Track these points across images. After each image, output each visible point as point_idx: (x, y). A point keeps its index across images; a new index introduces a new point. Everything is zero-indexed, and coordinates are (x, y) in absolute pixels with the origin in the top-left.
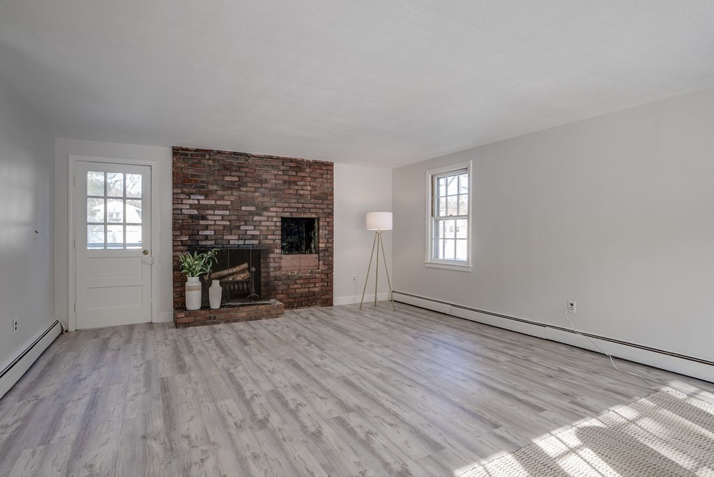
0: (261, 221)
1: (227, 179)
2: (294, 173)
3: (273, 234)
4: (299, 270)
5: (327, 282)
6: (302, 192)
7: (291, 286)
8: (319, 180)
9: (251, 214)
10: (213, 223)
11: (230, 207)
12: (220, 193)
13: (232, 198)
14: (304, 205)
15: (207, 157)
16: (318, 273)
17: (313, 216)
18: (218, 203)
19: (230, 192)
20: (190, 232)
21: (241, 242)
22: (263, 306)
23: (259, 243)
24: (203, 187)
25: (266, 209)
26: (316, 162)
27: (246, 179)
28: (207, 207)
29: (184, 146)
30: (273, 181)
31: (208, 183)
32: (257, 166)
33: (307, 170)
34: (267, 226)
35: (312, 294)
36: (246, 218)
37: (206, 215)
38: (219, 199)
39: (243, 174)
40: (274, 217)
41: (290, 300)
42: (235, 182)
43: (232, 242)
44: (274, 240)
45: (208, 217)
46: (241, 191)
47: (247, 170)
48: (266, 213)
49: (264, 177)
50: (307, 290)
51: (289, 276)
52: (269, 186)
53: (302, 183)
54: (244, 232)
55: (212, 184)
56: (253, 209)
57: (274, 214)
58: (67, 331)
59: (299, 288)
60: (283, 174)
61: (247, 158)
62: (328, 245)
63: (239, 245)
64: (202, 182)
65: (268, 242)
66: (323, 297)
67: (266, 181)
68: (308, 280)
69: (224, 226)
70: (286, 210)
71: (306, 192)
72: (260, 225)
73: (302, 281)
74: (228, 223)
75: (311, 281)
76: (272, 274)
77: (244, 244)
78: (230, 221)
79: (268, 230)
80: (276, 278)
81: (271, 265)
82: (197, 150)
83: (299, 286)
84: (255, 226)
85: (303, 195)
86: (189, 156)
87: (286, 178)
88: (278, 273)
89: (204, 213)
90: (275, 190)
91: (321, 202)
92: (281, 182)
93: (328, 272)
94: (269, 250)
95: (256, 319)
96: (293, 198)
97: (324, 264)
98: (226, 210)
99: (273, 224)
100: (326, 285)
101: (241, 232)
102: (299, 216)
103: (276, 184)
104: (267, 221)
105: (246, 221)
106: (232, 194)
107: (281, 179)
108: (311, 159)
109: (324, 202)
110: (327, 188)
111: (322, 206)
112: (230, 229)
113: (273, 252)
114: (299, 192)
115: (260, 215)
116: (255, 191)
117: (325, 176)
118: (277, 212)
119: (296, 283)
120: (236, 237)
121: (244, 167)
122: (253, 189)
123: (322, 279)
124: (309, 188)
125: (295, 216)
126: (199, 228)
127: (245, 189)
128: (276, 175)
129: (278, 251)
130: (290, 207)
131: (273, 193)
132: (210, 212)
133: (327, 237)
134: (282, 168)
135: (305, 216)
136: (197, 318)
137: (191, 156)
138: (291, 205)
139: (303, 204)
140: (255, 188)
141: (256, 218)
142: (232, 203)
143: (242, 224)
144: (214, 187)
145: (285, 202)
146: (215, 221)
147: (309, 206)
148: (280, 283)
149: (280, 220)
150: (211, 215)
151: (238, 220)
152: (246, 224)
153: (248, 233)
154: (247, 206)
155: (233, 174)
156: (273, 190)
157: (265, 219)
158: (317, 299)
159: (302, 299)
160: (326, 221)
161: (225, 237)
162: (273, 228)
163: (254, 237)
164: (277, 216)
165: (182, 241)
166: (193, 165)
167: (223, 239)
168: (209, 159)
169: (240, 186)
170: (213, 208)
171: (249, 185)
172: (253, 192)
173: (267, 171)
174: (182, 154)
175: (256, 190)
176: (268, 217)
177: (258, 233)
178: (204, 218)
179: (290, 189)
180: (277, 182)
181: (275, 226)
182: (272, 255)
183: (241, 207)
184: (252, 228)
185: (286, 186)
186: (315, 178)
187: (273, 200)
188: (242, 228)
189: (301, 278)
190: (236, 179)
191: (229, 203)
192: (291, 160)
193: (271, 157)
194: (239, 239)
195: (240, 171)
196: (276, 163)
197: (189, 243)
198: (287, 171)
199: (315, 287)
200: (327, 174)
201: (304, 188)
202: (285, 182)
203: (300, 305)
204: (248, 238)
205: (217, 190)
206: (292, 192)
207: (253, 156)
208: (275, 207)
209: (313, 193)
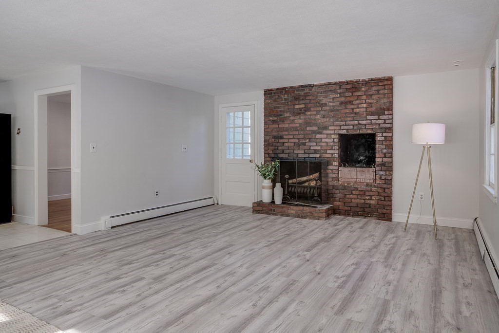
0: (321, 138)
1: (297, 107)
2: (350, 94)
3: (332, 149)
4: (356, 182)
5: (385, 197)
6: (358, 110)
7: (348, 196)
8: (375, 97)
9: (314, 133)
10: (287, 141)
11: (298, 128)
12: (292, 118)
13: (300, 121)
14: (360, 122)
15: (284, 93)
16: (375, 186)
17: (370, 132)
18: (291, 125)
19: (298, 117)
20: (273, 148)
21: (307, 156)
22: (307, 208)
23: (320, 157)
24: (281, 115)
25: (326, 128)
26: (372, 80)
27: (309, 105)
28: (283, 130)
29: (270, 88)
30: (332, 104)
31: (284, 111)
32: (318, 93)
33: (363, 89)
34: (327, 143)
35: (368, 206)
36: (310, 137)
37: (283, 135)
38: (291, 123)
39: (308, 102)
40: (332, 134)
41: (347, 208)
42: (302, 108)
43: (300, 156)
44: (332, 154)
45: (285, 137)
46: (306, 115)
47: (311, 97)
48: (325, 132)
49: (324, 101)
50: (363, 201)
51: (345, 187)
52: (327, 108)
53: (357, 102)
54: (308, 148)
55: (287, 112)
56: (315, 128)
57: (332, 132)
58: (218, 204)
59: (355, 199)
60: (340, 96)
61: (311, 88)
62: (385, 160)
63: (305, 158)
64: (281, 111)
65: (327, 156)
66: (380, 211)
67: (325, 105)
68: (364, 193)
69: (294, 143)
70: (342, 128)
71: (362, 110)
72: (321, 142)
73: (357, 192)
74: (297, 141)
75: (367, 193)
76: (330, 183)
77: (309, 157)
78: (298, 139)
79: (327, 145)
80: (334, 187)
81: (331, 175)
82: (278, 89)
83: (355, 197)
84: (317, 143)
85: (358, 113)
86: (273, 94)
87: (343, 99)
88: (336, 183)
89: (280, 134)
90: (333, 111)
91: (376, 117)
92: (338, 104)
93: (385, 186)
94: (328, 163)
95: (302, 217)
96: (349, 117)
97: (381, 178)
98: (296, 130)
99: (332, 140)
100: (383, 199)
101: (306, 147)
102: (355, 133)
103: (334, 106)
104: (327, 138)
105: (310, 139)
106: (300, 118)
107: (338, 101)
108: (366, 78)
109: (381, 117)
110: (384, 103)
111: (378, 122)
112: (298, 145)
113: (332, 165)
114: (355, 110)
115: (321, 133)
116: (317, 114)
117: (381, 92)
118: (334, 130)
119: (352, 194)
120: (303, 152)
121: (308, 96)
122: (315, 113)
123: (379, 192)
124: (365, 106)
125: (351, 132)
126: (279, 144)
127: (309, 113)
128: (334, 98)
129: (336, 163)
130: (346, 125)
131: (332, 114)
132: (286, 133)
133: (385, 151)
134: (339, 91)
135: (361, 132)
136: (264, 208)
137: (274, 94)
138: (348, 123)
139: (358, 121)
140: (316, 111)
141: (318, 136)
142: (300, 125)
143: (307, 141)
144: (288, 114)
145: (342, 121)
146: (289, 139)
147: (364, 122)
148: (337, 192)
149: (338, 136)
150: (286, 135)
151: (304, 138)
152: (310, 142)
153: (312, 148)
154: (311, 126)
155: (301, 102)
156: (331, 112)
157: (325, 136)
158: (373, 211)
159: (358, 209)
160: (382, 136)
161: (295, 152)
162: (331, 144)
163: (316, 152)
164: (334, 134)
165: (269, 154)
166: (275, 101)
167: (293, 153)
168: (284, 94)
169: (306, 111)
170: (287, 130)
171: (312, 109)
172: (315, 115)
173: (326, 96)
174: (269, 94)
175: (318, 112)
176: (327, 134)
177: (319, 148)
178: (281, 137)
179: (346, 108)
180: (334, 104)
181: (333, 142)
182: (330, 167)
183: (306, 127)
184: (315, 144)
185: (343, 106)
186: (371, 95)
187: (332, 120)
188: (307, 144)
189: (357, 189)
190: (302, 106)
191: (298, 125)
192: (347, 83)
193: (329, 84)
194: (305, 153)
195: (305, 99)
196: (334, 88)
197: (273, 155)
198: (344, 93)
199: (371, 199)
200: (385, 89)
201: (360, 106)
202: (342, 103)
203: (356, 214)
204: (311, 152)
205: (290, 116)
206: (348, 111)
207: (316, 86)
208: (333, 125)
209: (369, 109)
